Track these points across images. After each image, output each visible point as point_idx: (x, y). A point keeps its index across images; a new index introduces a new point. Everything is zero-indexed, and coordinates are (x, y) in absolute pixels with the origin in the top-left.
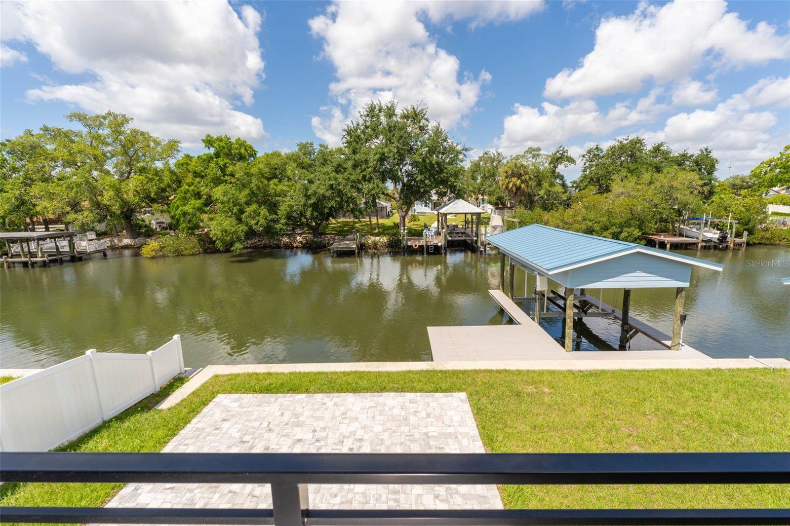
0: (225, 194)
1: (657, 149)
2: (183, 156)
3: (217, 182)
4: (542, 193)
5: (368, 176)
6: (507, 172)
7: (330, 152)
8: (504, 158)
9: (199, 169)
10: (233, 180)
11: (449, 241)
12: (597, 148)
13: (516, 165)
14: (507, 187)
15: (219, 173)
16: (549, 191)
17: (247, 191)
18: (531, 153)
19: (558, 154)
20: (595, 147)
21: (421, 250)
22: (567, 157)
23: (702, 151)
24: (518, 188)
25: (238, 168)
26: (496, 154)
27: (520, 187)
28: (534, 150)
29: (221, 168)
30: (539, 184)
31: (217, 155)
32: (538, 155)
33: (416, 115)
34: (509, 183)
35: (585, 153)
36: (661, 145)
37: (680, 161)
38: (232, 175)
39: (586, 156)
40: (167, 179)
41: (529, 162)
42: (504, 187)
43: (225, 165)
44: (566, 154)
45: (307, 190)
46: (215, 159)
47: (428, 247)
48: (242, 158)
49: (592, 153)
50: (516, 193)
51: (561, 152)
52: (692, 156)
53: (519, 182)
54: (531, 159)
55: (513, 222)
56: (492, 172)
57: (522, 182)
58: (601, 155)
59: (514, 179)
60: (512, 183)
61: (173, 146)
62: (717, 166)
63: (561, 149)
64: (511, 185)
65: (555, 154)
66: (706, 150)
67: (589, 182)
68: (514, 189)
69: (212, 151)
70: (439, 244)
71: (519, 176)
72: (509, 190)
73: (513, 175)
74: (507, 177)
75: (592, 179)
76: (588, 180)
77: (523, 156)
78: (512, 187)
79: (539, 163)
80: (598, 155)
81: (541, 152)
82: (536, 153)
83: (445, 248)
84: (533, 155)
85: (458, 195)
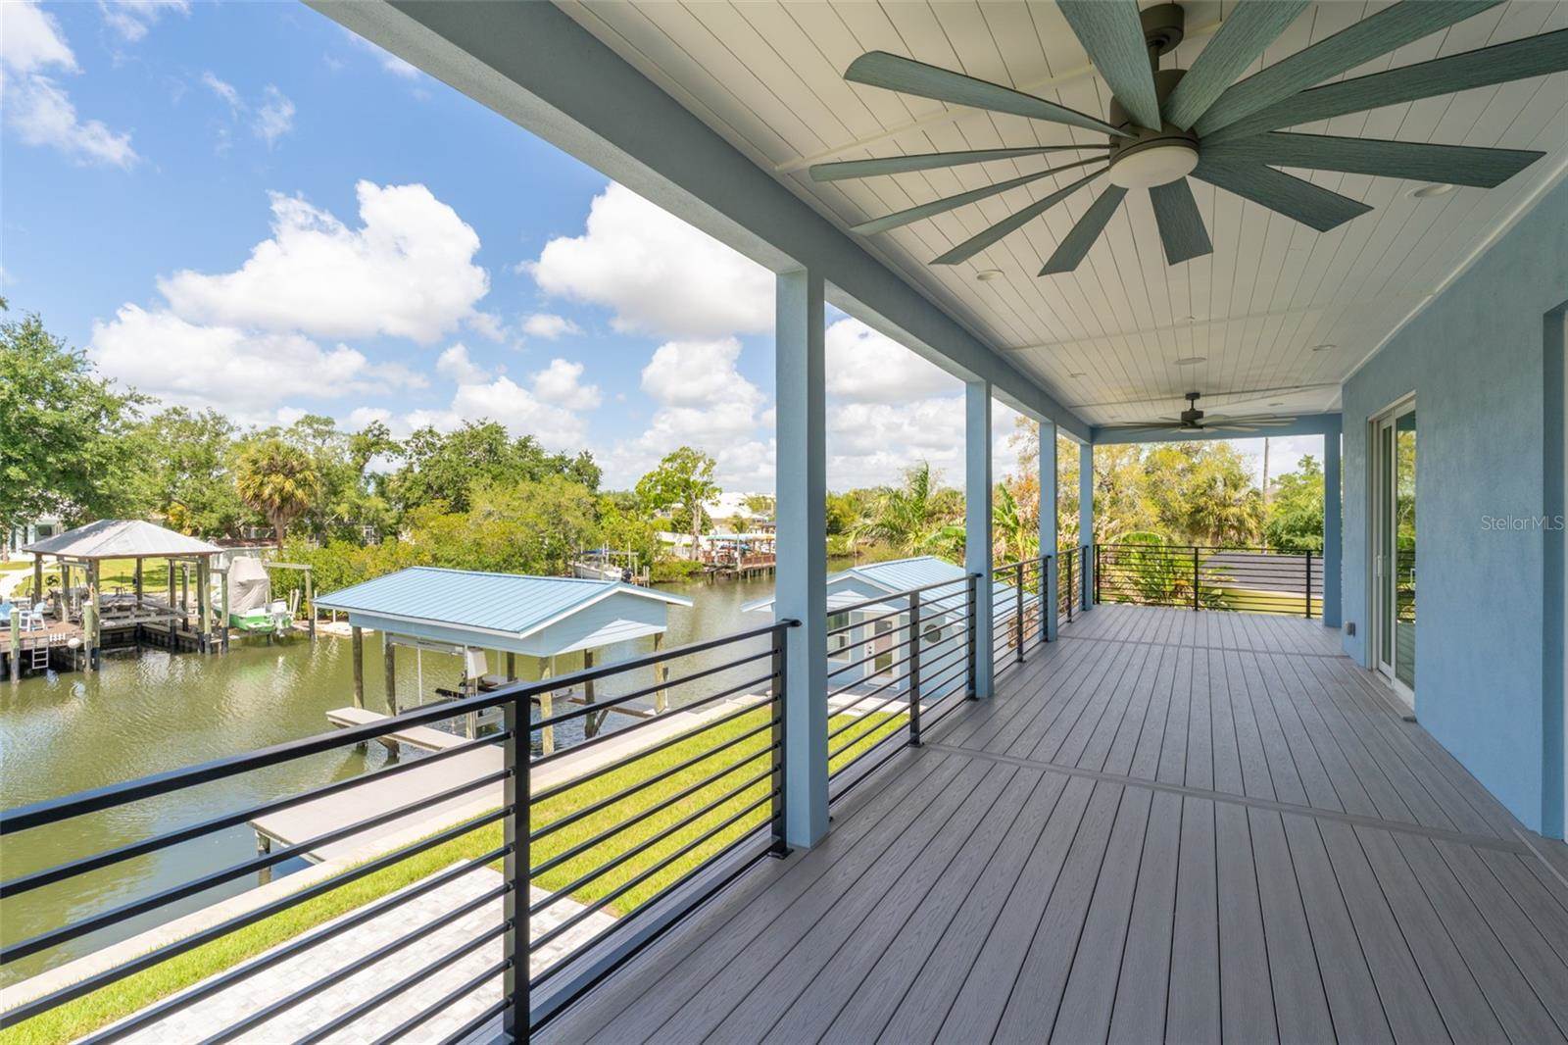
1: (523, 445)
4: (343, 509)
6: (255, 462)
12: (431, 431)
13: (278, 449)
14: (257, 496)
16: (359, 507)
18: (310, 425)
19: (370, 435)
20: (427, 430)
23: (582, 456)
24: (287, 499)
26: (208, 417)
27: (292, 495)
28: (318, 421)
30: (334, 490)
32: (330, 433)
34: (262, 485)
35: (409, 438)
36: (528, 439)
37: (558, 465)
39: (411, 444)
41: (309, 446)
42: (250, 493)
44: (385, 437)
47: (25, 655)
49: (422, 440)
50: (280, 509)
51: (376, 432)
52: (571, 460)
53: (289, 485)
54: (309, 440)
55: (283, 570)
58: (439, 444)
59: (276, 479)
60: (271, 486)
62: (601, 478)
63: (376, 426)
64: (267, 491)
65: (366, 434)
66: (586, 453)
67: (425, 492)
68: (277, 499)
70: (73, 643)
71: (290, 473)
72: (264, 502)
73: (272, 469)
74: (255, 473)
75: (430, 486)
76: (423, 488)
77: (291, 430)
78: (271, 495)
79: (334, 449)
80: (433, 444)
81: (336, 428)
82: (322, 427)
83: (94, 652)
84: (316, 431)
85: (103, 508)
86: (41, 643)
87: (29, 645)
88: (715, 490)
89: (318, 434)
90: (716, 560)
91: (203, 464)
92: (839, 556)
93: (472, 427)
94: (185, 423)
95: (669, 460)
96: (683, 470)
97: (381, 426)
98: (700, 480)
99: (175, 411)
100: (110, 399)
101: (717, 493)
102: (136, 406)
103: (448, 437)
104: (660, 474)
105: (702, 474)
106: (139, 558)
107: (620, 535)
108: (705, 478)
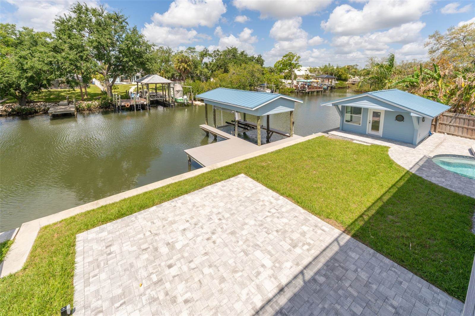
1: (242, 53)
4: (198, 72)
5: (85, 57)
6: (178, 60)
8: (172, 52)
11: (151, 101)
12: (218, 50)
13: (183, 56)
14: (179, 69)
16: (202, 71)
18: (190, 50)
19: (204, 52)
22: (208, 54)
23: (258, 56)
24: (185, 69)
26: (167, 49)
27: (187, 68)
28: (192, 49)
30: (196, 67)
32: (195, 52)
34: (180, 66)
36: (243, 52)
37: (252, 59)
39: (213, 54)
41: (190, 56)
42: (177, 68)
44: (208, 52)
47: (137, 105)
49: (216, 53)
50: (184, 72)
51: (206, 51)
52: (256, 58)
54: (190, 54)
55: (185, 88)
56: (167, 59)
57: (188, 66)
58: (220, 54)
59: (183, 64)
60: (182, 66)
64: (181, 67)
66: (260, 55)
68: (183, 70)
70: (145, 103)
71: (186, 63)
72: (181, 70)
73: (182, 62)
74: (178, 63)
75: (218, 66)
77: (186, 51)
78: (182, 68)
79: (196, 56)
80: (218, 54)
81: (196, 50)
82: (193, 50)
83: (149, 105)
84: (191, 51)
85: (148, 72)
86: (140, 103)
87: (137, 103)
88: (299, 66)
89: (192, 52)
90: (299, 88)
91: (167, 61)
92: (341, 88)
93: (228, 49)
94: (163, 50)
95: (285, 56)
96: (290, 60)
97: (207, 49)
98: (295, 63)
99: (161, 48)
100: (148, 45)
101: (300, 67)
102: (153, 47)
103: (222, 52)
104: (282, 61)
105: (295, 61)
106: (156, 84)
107: (270, 80)
108: (296, 62)
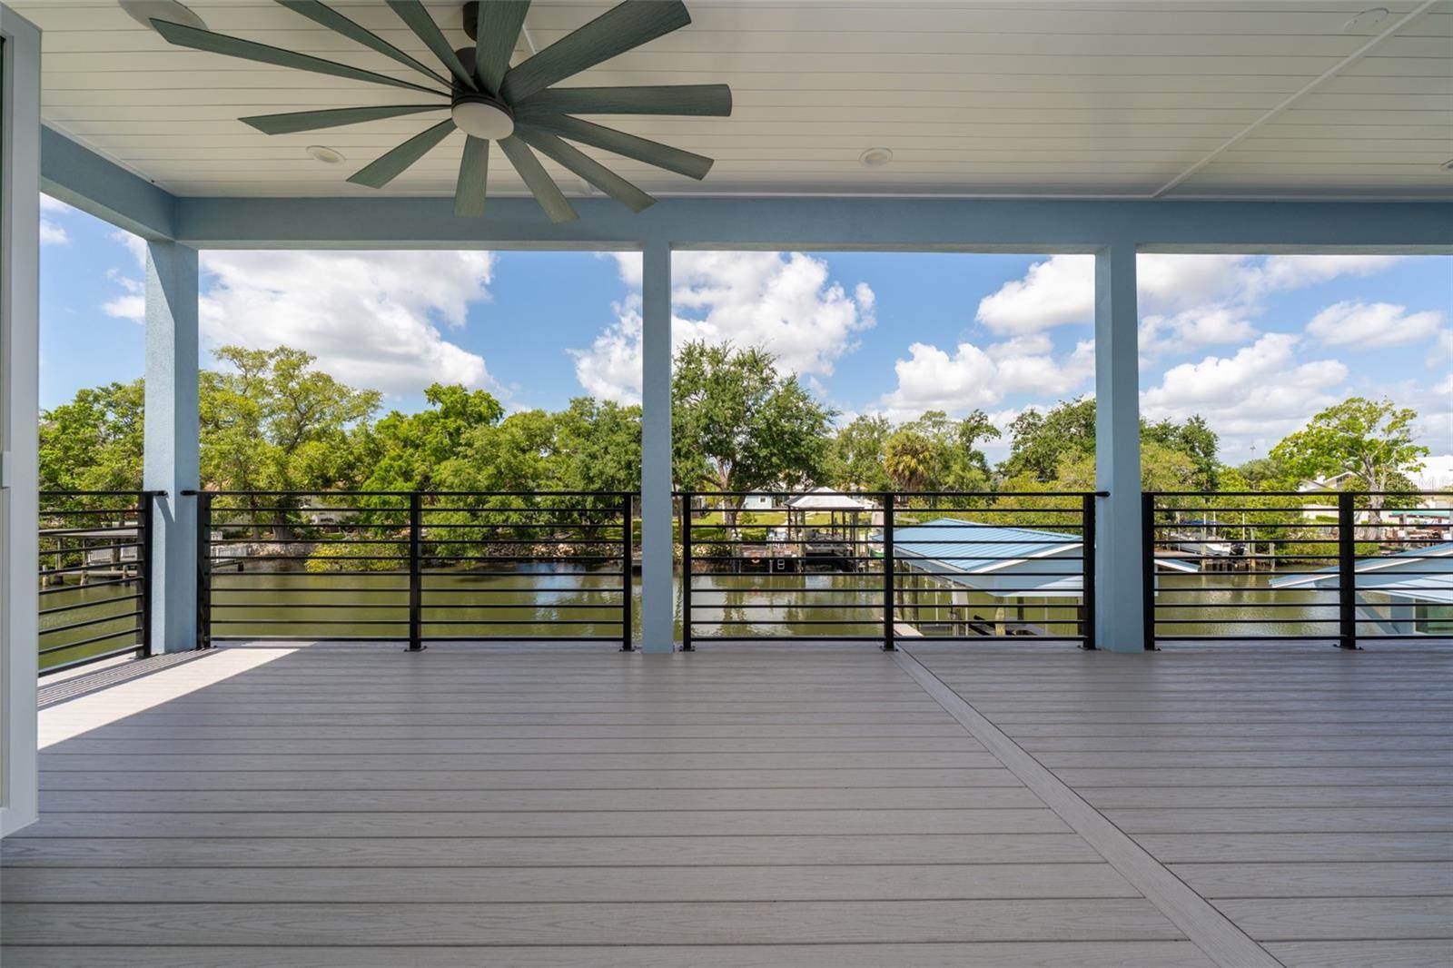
0: (456, 473)
2: (390, 414)
3: (441, 454)
4: (951, 480)
5: (684, 450)
6: (894, 448)
7: (622, 412)
8: (889, 427)
9: (415, 433)
10: (470, 452)
11: (807, 553)
12: (1032, 414)
13: (908, 437)
14: (895, 471)
15: (447, 441)
16: (963, 478)
17: (491, 470)
18: (930, 419)
19: (972, 421)
20: (1029, 412)
21: (763, 567)
22: (987, 426)
23: (1190, 422)
24: (913, 472)
25: (479, 435)
26: (878, 421)
27: (916, 469)
28: (935, 415)
29: (450, 434)
30: (947, 467)
31: (446, 414)
32: (942, 423)
33: (756, 362)
34: (898, 463)
35: (1014, 421)
37: (1162, 433)
38: (469, 445)
39: (1016, 426)
40: (359, 449)
41: (929, 434)
42: (892, 469)
43: (458, 430)
44: (984, 422)
45: (589, 469)
46: (442, 420)
47: (775, 561)
48: (481, 418)
49: (1026, 422)
50: (910, 480)
51: (978, 419)
52: (1177, 428)
53: (913, 463)
54: (930, 429)
56: (872, 447)
57: (920, 462)
58: (1040, 424)
59: (907, 458)
60: (903, 464)
61: (371, 399)
62: (1217, 444)
63: (978, 414)
64: (901, 467)
65: (969, 421)
66: (1197, 419)
67: (1024, 466)
68: (907, 473)
69: (439, 407)
71: (915, 453)
72: (899, 475)
73: (905, 452)
74: (894, 455)
75: (1028, 461)
76: (1023, 462)
77: (918, 423)
78: (904, 470)
79: (944, 434)
81: (947, 418)
82: (938, 419)
84: (934, 422)
89: (935, 424)
95: (1325, 416)
96: (1350, 428)
97: (981, 415)
100: (820, 415)
102: (831, 418)
104: (1307, 435)
105: (1388, 431)
106: (833, 511)
